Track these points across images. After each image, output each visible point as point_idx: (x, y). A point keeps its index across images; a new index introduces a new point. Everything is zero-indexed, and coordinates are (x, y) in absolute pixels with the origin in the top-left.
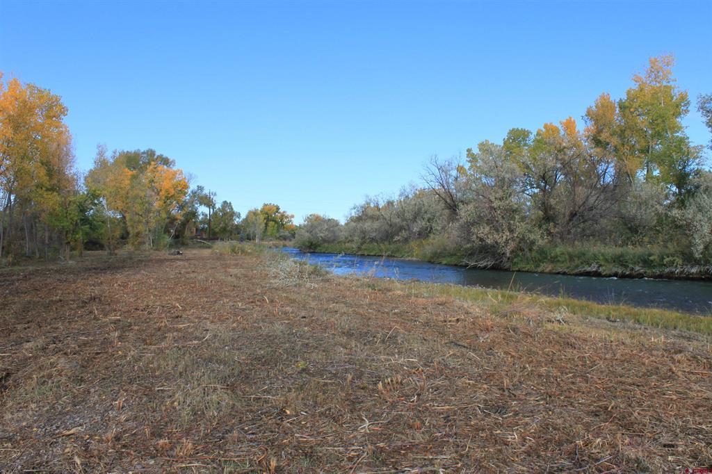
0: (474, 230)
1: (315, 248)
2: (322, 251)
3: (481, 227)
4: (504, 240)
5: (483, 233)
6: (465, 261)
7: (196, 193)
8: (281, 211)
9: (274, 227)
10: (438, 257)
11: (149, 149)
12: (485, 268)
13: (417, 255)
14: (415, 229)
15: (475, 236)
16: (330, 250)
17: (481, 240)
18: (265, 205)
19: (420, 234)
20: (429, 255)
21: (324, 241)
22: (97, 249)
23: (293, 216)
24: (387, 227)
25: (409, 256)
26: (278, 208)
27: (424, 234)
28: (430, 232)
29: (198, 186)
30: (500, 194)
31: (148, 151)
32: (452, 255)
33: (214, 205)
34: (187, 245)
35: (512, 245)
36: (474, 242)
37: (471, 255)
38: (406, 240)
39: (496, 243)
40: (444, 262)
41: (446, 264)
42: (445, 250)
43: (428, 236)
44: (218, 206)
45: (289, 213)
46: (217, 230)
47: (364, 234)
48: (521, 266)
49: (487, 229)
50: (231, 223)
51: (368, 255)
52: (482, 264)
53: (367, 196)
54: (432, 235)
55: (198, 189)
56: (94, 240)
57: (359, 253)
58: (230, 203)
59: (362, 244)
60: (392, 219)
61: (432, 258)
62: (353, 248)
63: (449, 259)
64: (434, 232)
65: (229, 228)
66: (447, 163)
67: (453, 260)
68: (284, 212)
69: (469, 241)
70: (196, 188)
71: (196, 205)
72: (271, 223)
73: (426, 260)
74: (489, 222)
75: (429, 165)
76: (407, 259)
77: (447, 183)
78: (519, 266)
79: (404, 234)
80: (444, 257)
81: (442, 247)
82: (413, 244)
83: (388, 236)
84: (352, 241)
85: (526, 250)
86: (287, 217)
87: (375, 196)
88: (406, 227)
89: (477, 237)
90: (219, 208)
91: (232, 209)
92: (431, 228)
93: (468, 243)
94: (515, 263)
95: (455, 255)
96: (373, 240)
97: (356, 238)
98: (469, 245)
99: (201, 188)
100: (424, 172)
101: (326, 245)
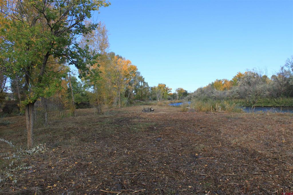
8: (166, 87)
9: (166, 94)
11: (111, 52)
18: (159, 84)
22: (86, 108)
23: (171, 89)
26: (165, 86)
31: (111, 53)
34: (133, 103)
45: (170, 88)
56: (84, 102)
58: (147, 83)
68: (167, 87)
86: (169, 90)
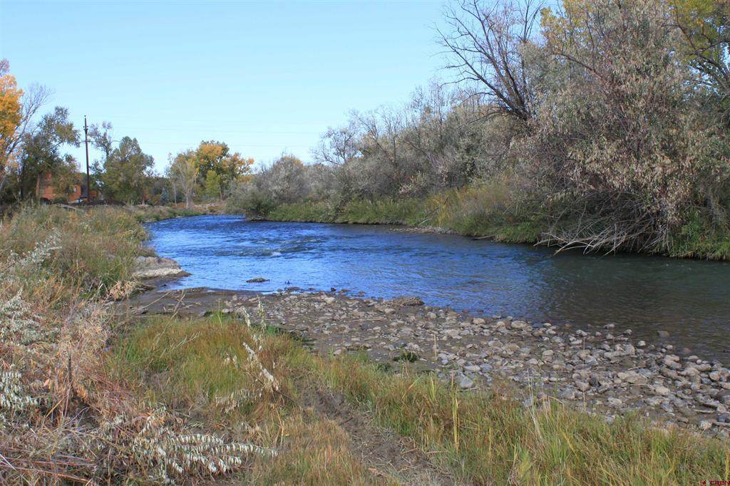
0: (574, 153)
1: (266, 212)
2: (277, 218)
3: (595, 146)
4: (658, 178)
5: (597, 161)
6: (550, 234)
7: (52, 120)
9: (214, 179)
10: (487, 226)
12: (601, 251)
13: (445, 221)
14: (441, 170)
15: (577, 171)
16: (289, 216)
17: (596, 179)
18: (204, 143)
19: (451, 178)
20: (467, 221)
21: (281, 198)
23: (251, 162)
24: (390, 168)
25: (428, 223)
26: (225, 149)
27: (460, 177)
28: (471, 174)
29: (57, 108)
30: (639, 59)
32: (517, 220)
33: (109, 144)
35: (679, 190)
36: (574, 185)
37: (567, 216)
38: (424, 192)
39: (636, 186)
40: (500, 237)
41: (503, 242)
42: (502, 208)
43: (467, 181)
44: (115, 146)
45: (244, 156)
46: (115, 187)
47: (347, 182)
48: (702, 244)
49: (610, 150)
50: (137, 174)
51: (355, 223)
52: (597, 241)
53: (355, 113)
54: (475, 181)
55: (57, 114)
57: (339, 220)
58: (135, 140)
59: (344, 202)
60: (398, 153)
61: (473, 226)
62: (328, 210)
63: (510, 230)
64: (479, 173)
65: (132, 184)
66: (501, 8)
67: (521, 232)
68: (237, 155)
69: (561, 183)
70: (53, 112)
71: (54, 143)
72: (211, 173)
73: (462, 231)
74: (614, 132)
75: (460, 13)
76: (423, 230)
77: (503, 54)
78: (695, 246)
79: (421, 179)
80: (501, 224)
81: (496, 204)
82: (437, 199)
83: (390, 186)
84: (328, 197)
85: (714, 203)
86: (241, 163)
87: (369, 112)
88: (424, 166)
89: (584, 173)
90: (117, 150)
91: (139, 150)
92: (473, 166)
93: (559, 189)
94: (684, 237)
95: (524, 219)
96: (364, 194)
97: (333, 192)
98: (559, 195)
99: (61, 112)
100: (448, 30)
101: (284, 206)
